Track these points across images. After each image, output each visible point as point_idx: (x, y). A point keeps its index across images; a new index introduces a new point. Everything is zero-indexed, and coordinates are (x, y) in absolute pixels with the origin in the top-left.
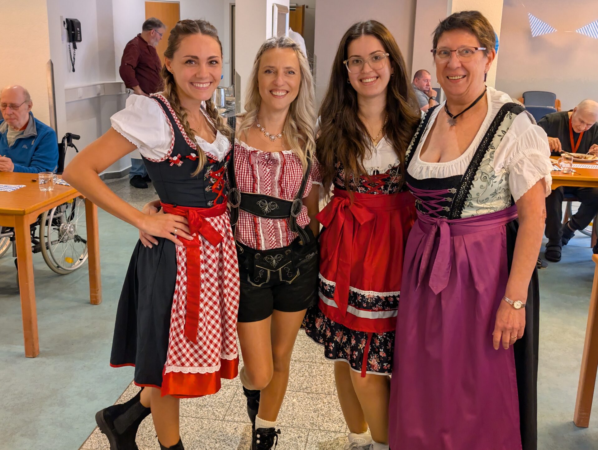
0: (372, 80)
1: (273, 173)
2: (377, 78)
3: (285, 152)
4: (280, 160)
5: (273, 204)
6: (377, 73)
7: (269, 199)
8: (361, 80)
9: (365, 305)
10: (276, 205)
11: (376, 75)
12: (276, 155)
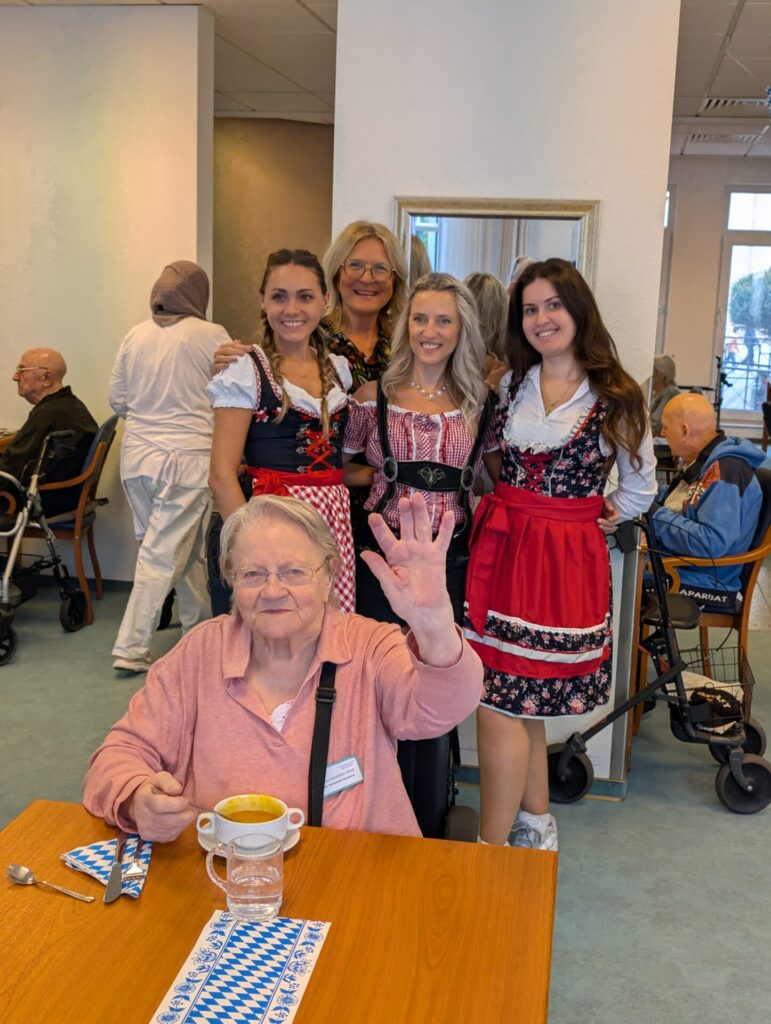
0: (549, 333)
1: (433, 441)
2: (557, 330)
3: (447, 415)
4: (441, 425)
5: (439, 471)
6: (555, 324)
7: (432, 465)
8: (537, 335)
9: (509, 635)
10: (443, 473)
11: (554, 327)
12: (436, 418)
